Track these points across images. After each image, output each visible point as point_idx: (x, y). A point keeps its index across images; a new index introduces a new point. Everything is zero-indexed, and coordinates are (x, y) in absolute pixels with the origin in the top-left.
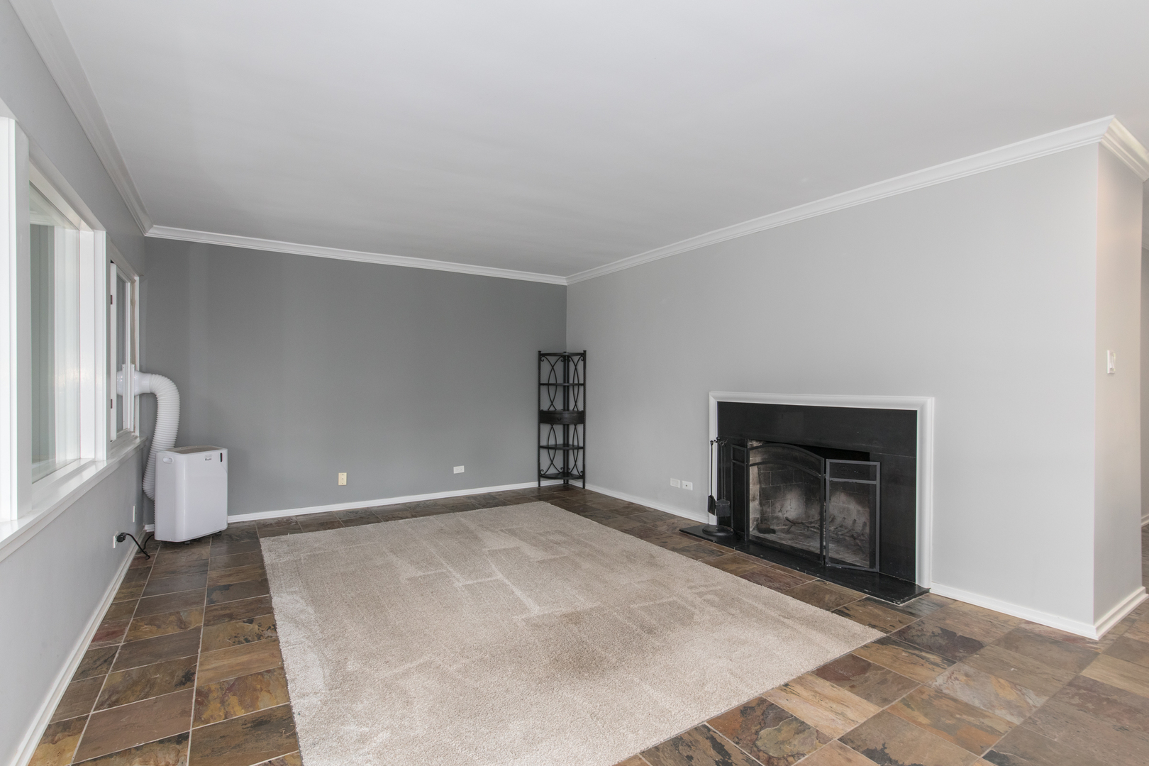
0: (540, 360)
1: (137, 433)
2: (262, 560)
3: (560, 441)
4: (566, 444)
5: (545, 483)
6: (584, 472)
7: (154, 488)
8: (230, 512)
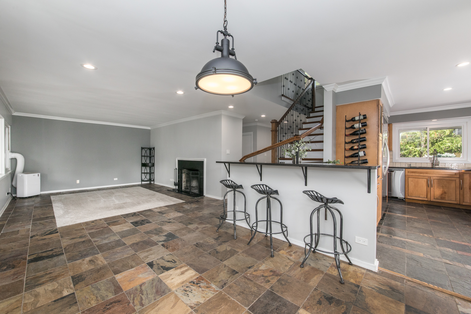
0: (142, 150)
1: (10, 169)
2: (51, 199)
3: (148, 171)
4: (150, 172)
5: (143, 183)
6: (154, 179)
7: (16, 184)
8: (41, 191)
